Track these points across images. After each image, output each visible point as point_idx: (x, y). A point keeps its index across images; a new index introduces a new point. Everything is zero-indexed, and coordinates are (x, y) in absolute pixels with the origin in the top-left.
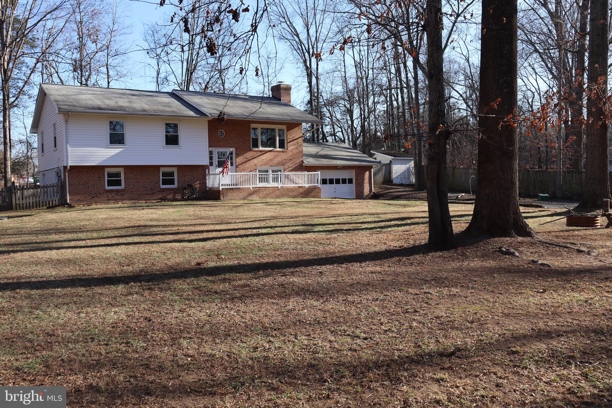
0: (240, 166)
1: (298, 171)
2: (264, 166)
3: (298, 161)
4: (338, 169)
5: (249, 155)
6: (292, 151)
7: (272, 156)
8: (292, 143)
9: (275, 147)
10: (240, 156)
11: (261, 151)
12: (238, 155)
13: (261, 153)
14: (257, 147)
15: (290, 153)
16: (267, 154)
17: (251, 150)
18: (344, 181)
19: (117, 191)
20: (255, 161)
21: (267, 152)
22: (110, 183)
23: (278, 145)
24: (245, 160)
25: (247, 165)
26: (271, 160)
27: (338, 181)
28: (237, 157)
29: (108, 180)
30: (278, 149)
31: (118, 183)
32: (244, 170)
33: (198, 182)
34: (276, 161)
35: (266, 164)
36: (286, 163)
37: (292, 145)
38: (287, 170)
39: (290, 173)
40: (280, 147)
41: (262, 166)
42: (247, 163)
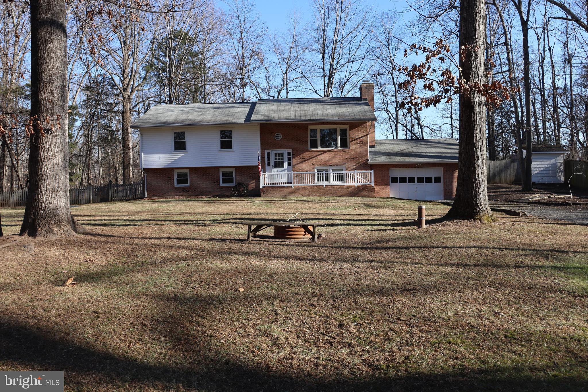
0: (296, 166)
1: (362, 170)
2: (323, 165)
3: (362, 160)
4: (416, 167)
5: (306, 155)
6: (355, 150)
7: (332, 156)
8: (355, 142)
9: (337, 146)
10: (297, 156)
11: (319, 151)
12: (295, 156)
13: (320, 153)
14: (317, 147)
15: (353, 152)
16: (326, 154)
17: (308, 151)
18: (429, 180)
19: (183, 188)
20: (313, 161)
21: (325, 152)
22: (179, 182)
23: (339, 145)
24: (302, 160)
25: (305, 165)
26: (331, 159)
27: (420, 180)
28: (294, 157)
29: (177, 179)
30: (340, 149)
31: (185, 182)
32: (300, 170)
33: (254, 181)
34: (336, 160)
35: (325, 163)
36: (348, 162)
37: (355, 144)
38: (349, 169)
39: (352, 172)
40: (341, 147)
41: (320, 165)
42: (304, 163)
